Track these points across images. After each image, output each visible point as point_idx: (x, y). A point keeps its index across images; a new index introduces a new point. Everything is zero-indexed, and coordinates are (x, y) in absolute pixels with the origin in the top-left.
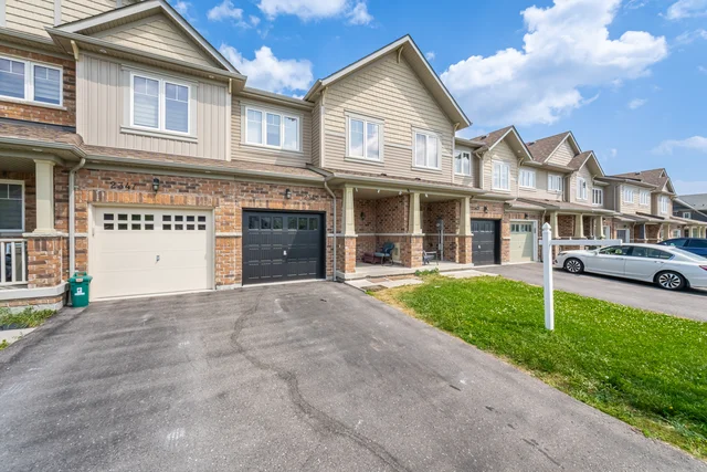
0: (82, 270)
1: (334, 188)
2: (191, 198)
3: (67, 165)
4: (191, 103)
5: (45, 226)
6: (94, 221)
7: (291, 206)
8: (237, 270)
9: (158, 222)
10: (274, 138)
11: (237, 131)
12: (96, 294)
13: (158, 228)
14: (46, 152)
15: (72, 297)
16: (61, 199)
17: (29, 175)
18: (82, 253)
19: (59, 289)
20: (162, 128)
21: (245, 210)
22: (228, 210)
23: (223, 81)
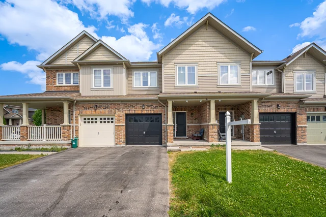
0: (77, 136)
2: (107, 111)
4: (111, 75)
5: (66, 123)
6: (81, 121)
7: (145, 112)
8: (123, 139)
9: (98, 120)
10: (145, 83)
12: (82, 144)
13: (99, 122)
15: (74, 144)
16: (70, 114)
18: (77, 131)
19: (70, 142)
20: (102, 87)
21: (127, 115)
22: (120, 115)
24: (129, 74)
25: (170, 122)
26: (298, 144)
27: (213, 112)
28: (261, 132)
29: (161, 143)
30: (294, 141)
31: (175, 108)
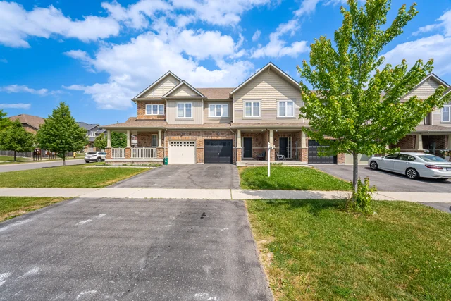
0: (167, 156)
1: (235, 131)
2: (190, 137)
3: (164, 131)
4: (192, 108)
5: (160, 146)
6: (169, 145)
7: (220, 138)
8: (202, 158)
9: (183, 143)
10: (219, 114)
11: (206, 114)
12: (170, 162)
13: (183, 146)
14: (160, 129)
15: (164, 163)
16: (163, 139)
17: (157, 133)
18: (167, 152)
19: (162, 160)
20: (185, 117)
21: (205, 140)
22: (200, 140)
23: (200, 100)
24: (205, 106)
25: (239, 146)
26: (338, 164)
27: (272, 139)
28: (309, 155)
29: (231, 162)
30: (335, 162)
31: (243, 134)
